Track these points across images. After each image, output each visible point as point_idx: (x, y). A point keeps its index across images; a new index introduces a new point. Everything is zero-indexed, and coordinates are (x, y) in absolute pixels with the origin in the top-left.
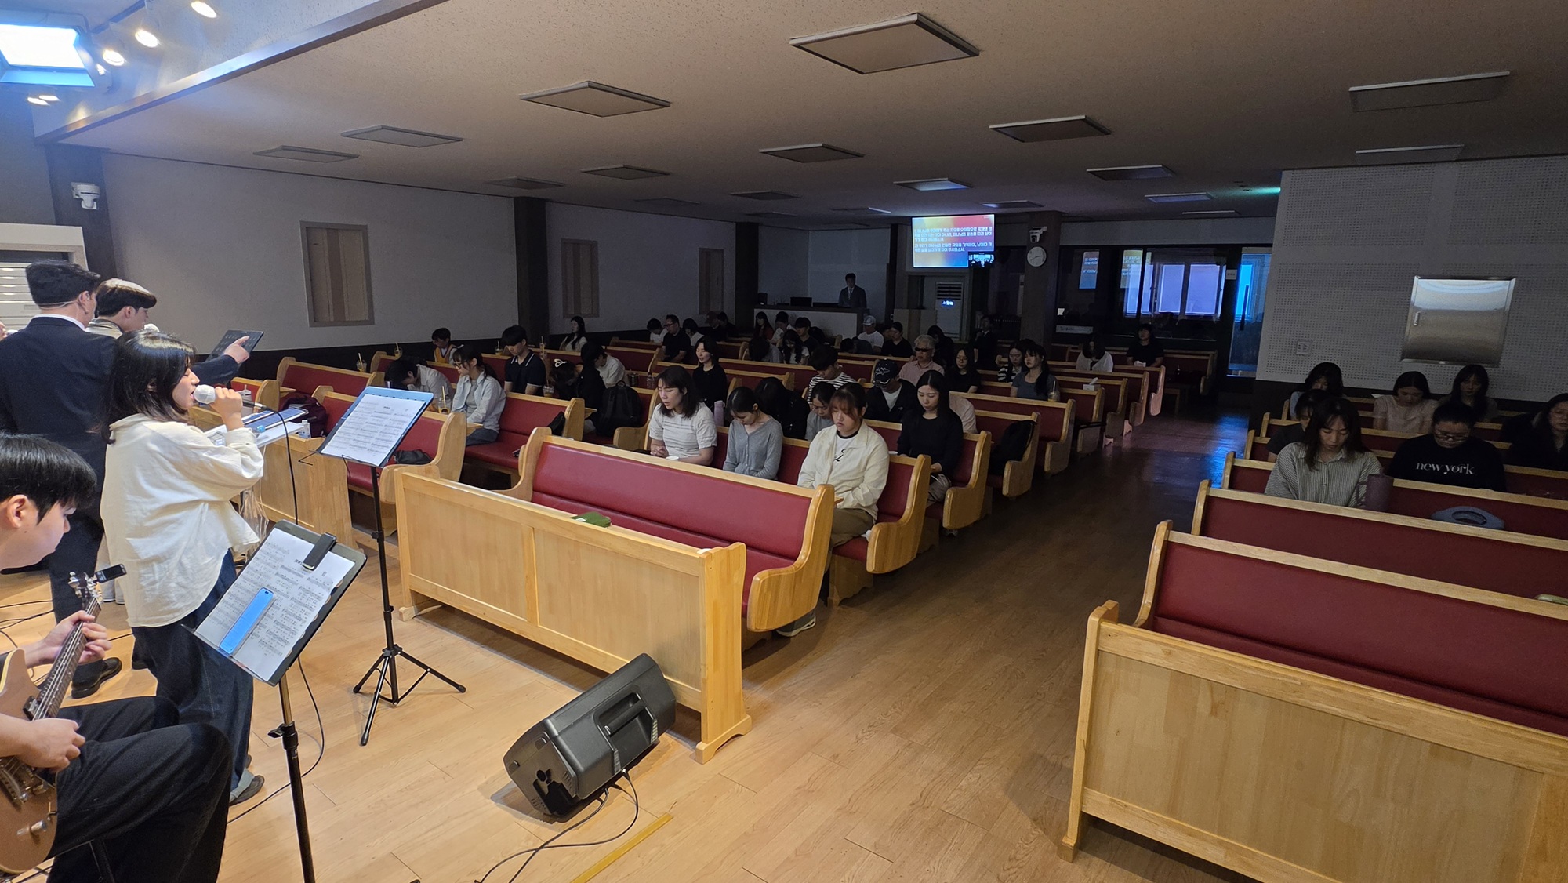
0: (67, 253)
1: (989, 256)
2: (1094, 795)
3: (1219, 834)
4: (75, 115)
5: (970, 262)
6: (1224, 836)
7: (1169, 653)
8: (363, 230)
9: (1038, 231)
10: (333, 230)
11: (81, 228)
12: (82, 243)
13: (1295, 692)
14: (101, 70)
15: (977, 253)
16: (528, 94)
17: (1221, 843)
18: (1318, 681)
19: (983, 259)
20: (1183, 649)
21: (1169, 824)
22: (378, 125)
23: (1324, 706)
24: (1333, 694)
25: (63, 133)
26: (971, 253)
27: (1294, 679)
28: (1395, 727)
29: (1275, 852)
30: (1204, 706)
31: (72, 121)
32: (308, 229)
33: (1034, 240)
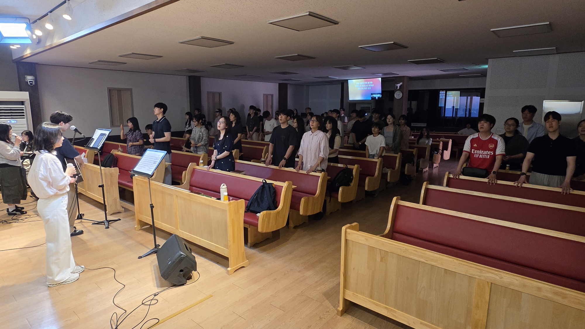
0: (23, 101)
1: (379, 95)
2: (348, 292)
3: (385, 305)
4: (26, 51)
5: (371, 97)
6: (387, 305)
7: (367, 240)
8: (130, 90)
9: (398, 84)
10: (119, 91)
11: (28, 92)
12: (29, 98)
13: (404, 252)
14: (34, 37)
15: (375, 94)
16: (181, 41)
17: (386, 308)
18: (410, 248)
19: (377, 96)
20: (371, 238)
21: (370, 301)
22: (131, 52)
23: (412, 257)
24: (415, 252)
25: (22, 58)
26: (372, 94)
27: (404, 247)
28: (433, 263)
29: (402, 311)
30: (378, 259)
31: (25, 54)
32: (110, 90)
33: (397, 88)
